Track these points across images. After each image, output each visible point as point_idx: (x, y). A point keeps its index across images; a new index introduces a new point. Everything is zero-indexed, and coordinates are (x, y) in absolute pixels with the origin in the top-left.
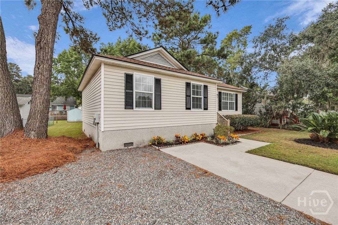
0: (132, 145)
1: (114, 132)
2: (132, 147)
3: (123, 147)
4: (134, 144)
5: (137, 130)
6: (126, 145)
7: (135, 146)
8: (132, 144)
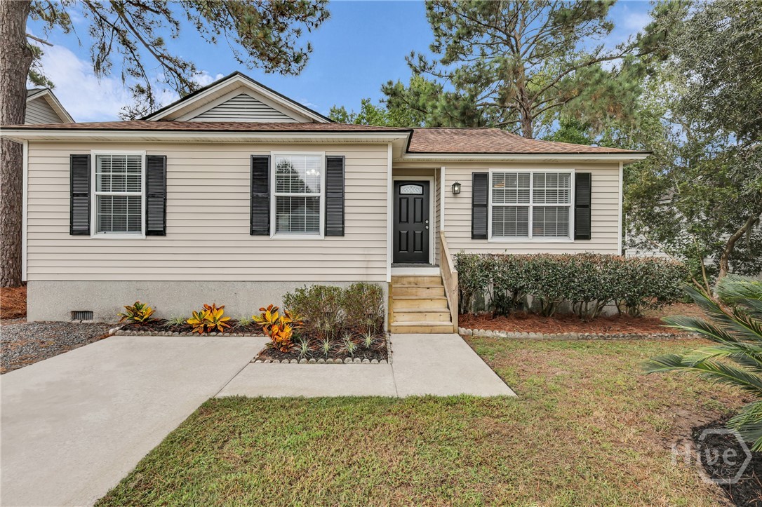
0: (92, 318)
1: (49, 284)
2: (91, 321)
3: (68, 319)
4: (95, 316)
5: (100, 283)
6: (75, 314)
7: (95, 320)
8: (87, 314)
